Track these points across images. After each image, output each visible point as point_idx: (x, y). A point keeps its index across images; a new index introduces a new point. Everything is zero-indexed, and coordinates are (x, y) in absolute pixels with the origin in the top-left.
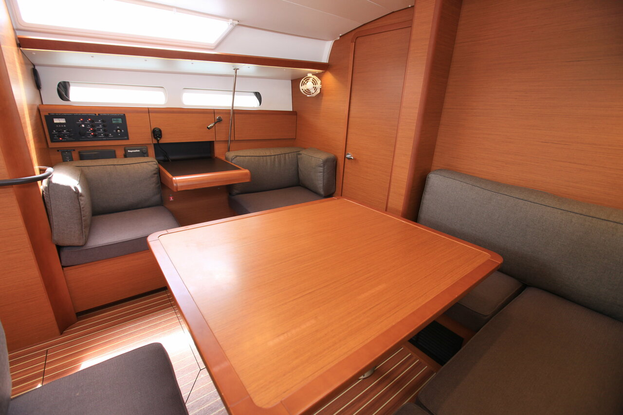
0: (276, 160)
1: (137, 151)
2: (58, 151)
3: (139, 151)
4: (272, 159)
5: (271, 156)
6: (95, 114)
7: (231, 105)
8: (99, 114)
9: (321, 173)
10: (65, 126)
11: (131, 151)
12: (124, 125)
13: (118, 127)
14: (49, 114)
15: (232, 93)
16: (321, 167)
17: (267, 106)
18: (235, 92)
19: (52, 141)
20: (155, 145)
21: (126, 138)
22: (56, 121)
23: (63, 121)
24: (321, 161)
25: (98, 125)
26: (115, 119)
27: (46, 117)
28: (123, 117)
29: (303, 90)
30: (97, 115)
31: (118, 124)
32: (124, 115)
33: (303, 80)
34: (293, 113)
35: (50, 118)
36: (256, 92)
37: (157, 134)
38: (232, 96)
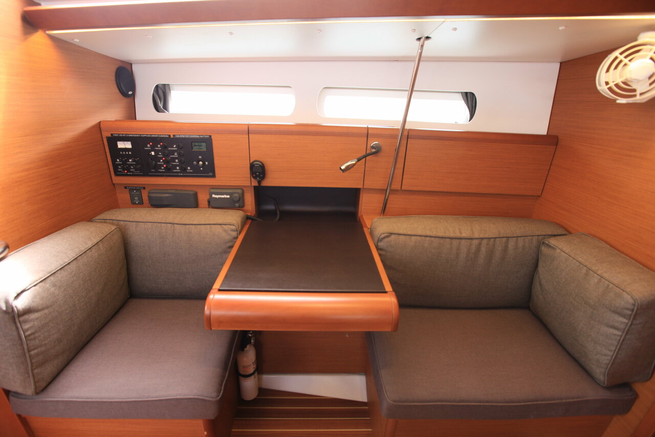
0: (483, 249)
1: (225, 196)
2: (125, 188)
3: (228, 197)
4: (473, 248)
5: (471, 239)
6: (170, 136)
7: (401, 119)
8: (174, 135)
9: (619, 333)
10: (130, 153)
11: (217, 196)
12: (209, 155)
13: (200, 157)
14: (112, 135)
15: (406, 94)
16: (623, 316)
17: (485, 123)
18: (414, 93)
19: (117, 173)
20: (255, 187)
21: (211, 174)
22: (121, 145)
23: (128, 145)
24: (626, 300)
25: (173, 152)
26: (197, 144)
27: (109, 139)
28: (208, 141)
29: (607, 83)
30: (172, 137)
31: (200, 153)
32: (210, 136)
33: (616, 53)
34: (550, 141)
35: (113, 140)
36: (466, 93)
37: (258, 171)
38: (405, 101)
